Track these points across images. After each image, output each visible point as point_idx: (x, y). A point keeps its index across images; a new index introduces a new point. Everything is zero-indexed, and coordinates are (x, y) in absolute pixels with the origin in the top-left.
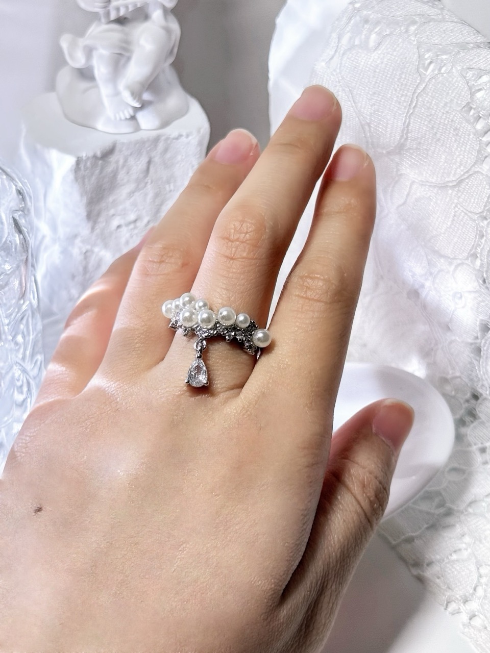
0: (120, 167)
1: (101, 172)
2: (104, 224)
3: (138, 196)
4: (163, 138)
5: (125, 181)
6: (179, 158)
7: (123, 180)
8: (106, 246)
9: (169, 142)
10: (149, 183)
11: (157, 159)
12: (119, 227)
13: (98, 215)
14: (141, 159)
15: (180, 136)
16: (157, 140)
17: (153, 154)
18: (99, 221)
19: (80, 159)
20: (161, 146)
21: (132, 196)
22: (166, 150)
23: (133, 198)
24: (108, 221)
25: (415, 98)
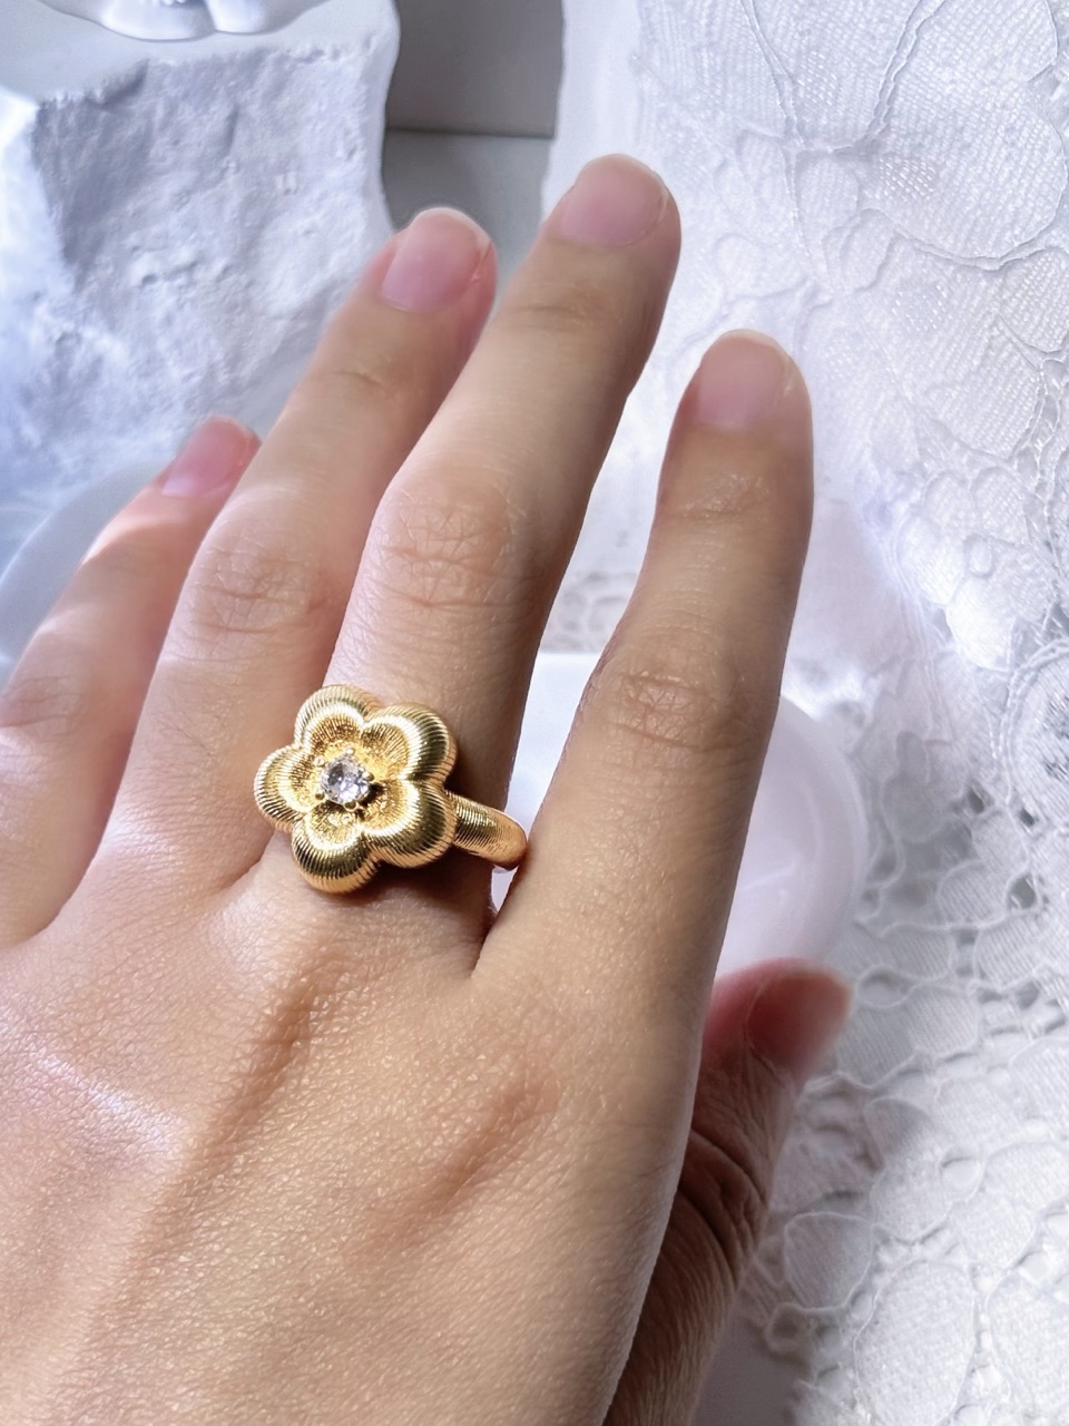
0: (157, 126)
1: (104, 141)
2: (110, 270)
3: (201, 202)
4: (271, 57)
5: (169, 162)
6: (313, 108)
7: (163, 159)
8: (113, 327)
9: (287, 67)
10: (231, 171)
11: (254, 110)
12: (149, 279)
13: (96, 247)
14: (213, 109)
15: (318, 53)
16: (254, 61)
17: (245, 96)
18: (97, 262)
19: (46, 107)
20: (266, 76)
21: (187, 202)
22: (278, 87)
23: (189, 206)
24: (121, 264)
25: (914, 32)
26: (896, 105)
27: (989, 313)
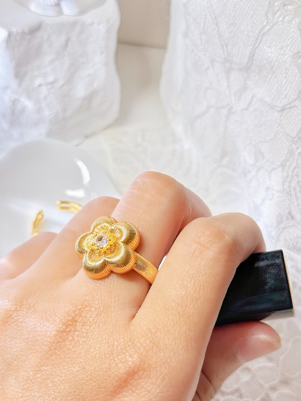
25: (260, 36)
26: (254, 58)
27: (277, 123)
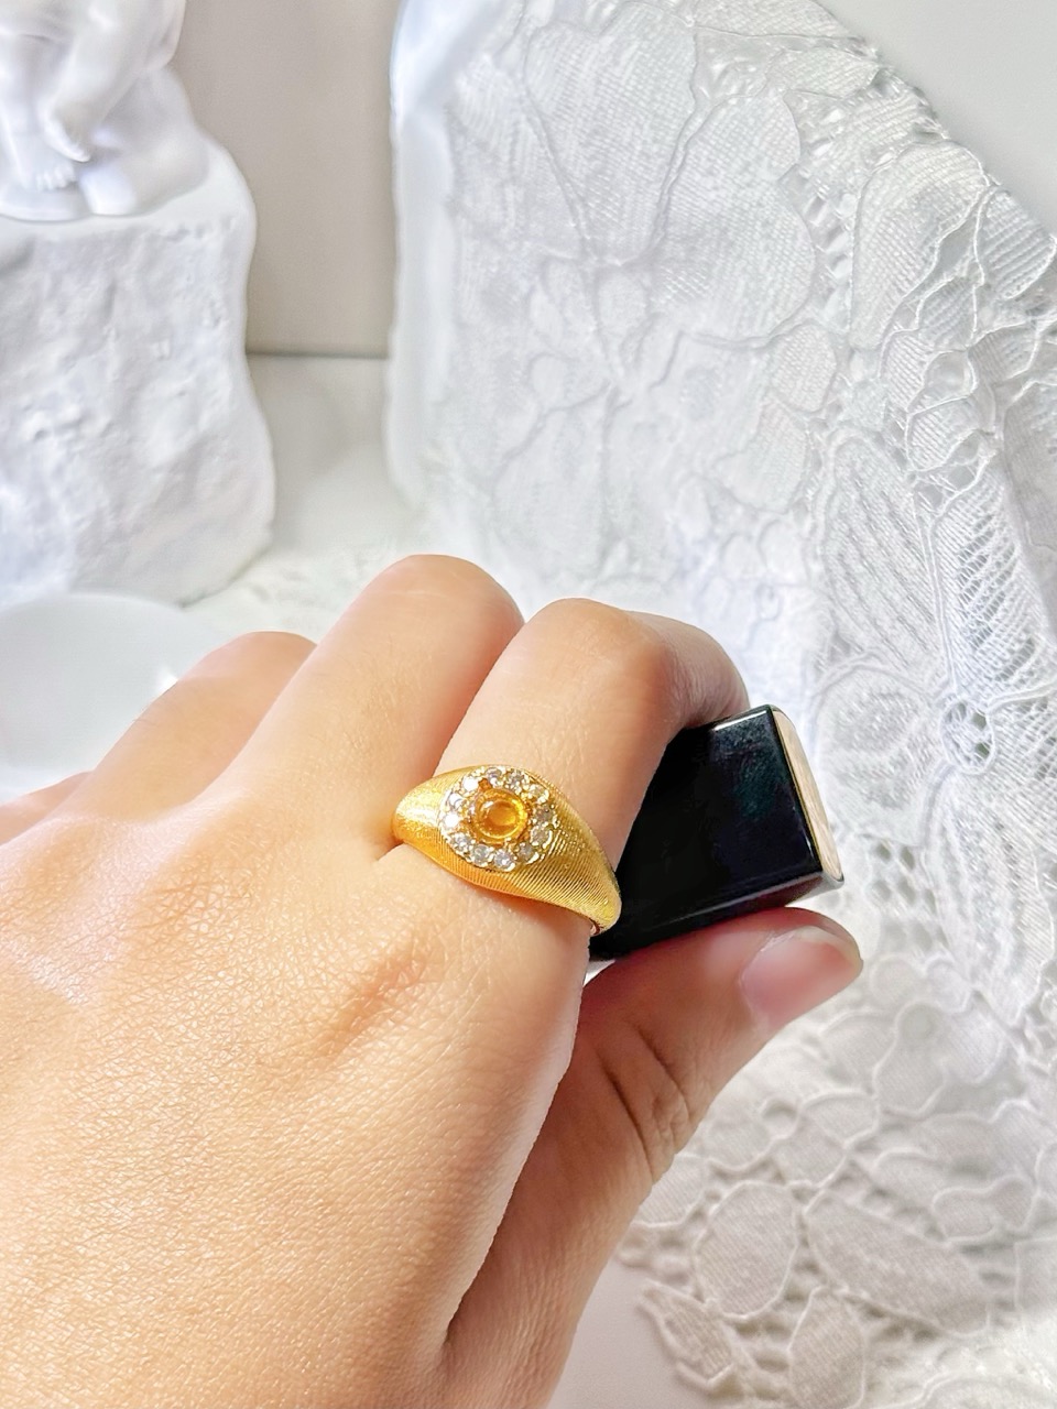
25: (681, 149)
26: (671, 215)
27: (760, 385)
